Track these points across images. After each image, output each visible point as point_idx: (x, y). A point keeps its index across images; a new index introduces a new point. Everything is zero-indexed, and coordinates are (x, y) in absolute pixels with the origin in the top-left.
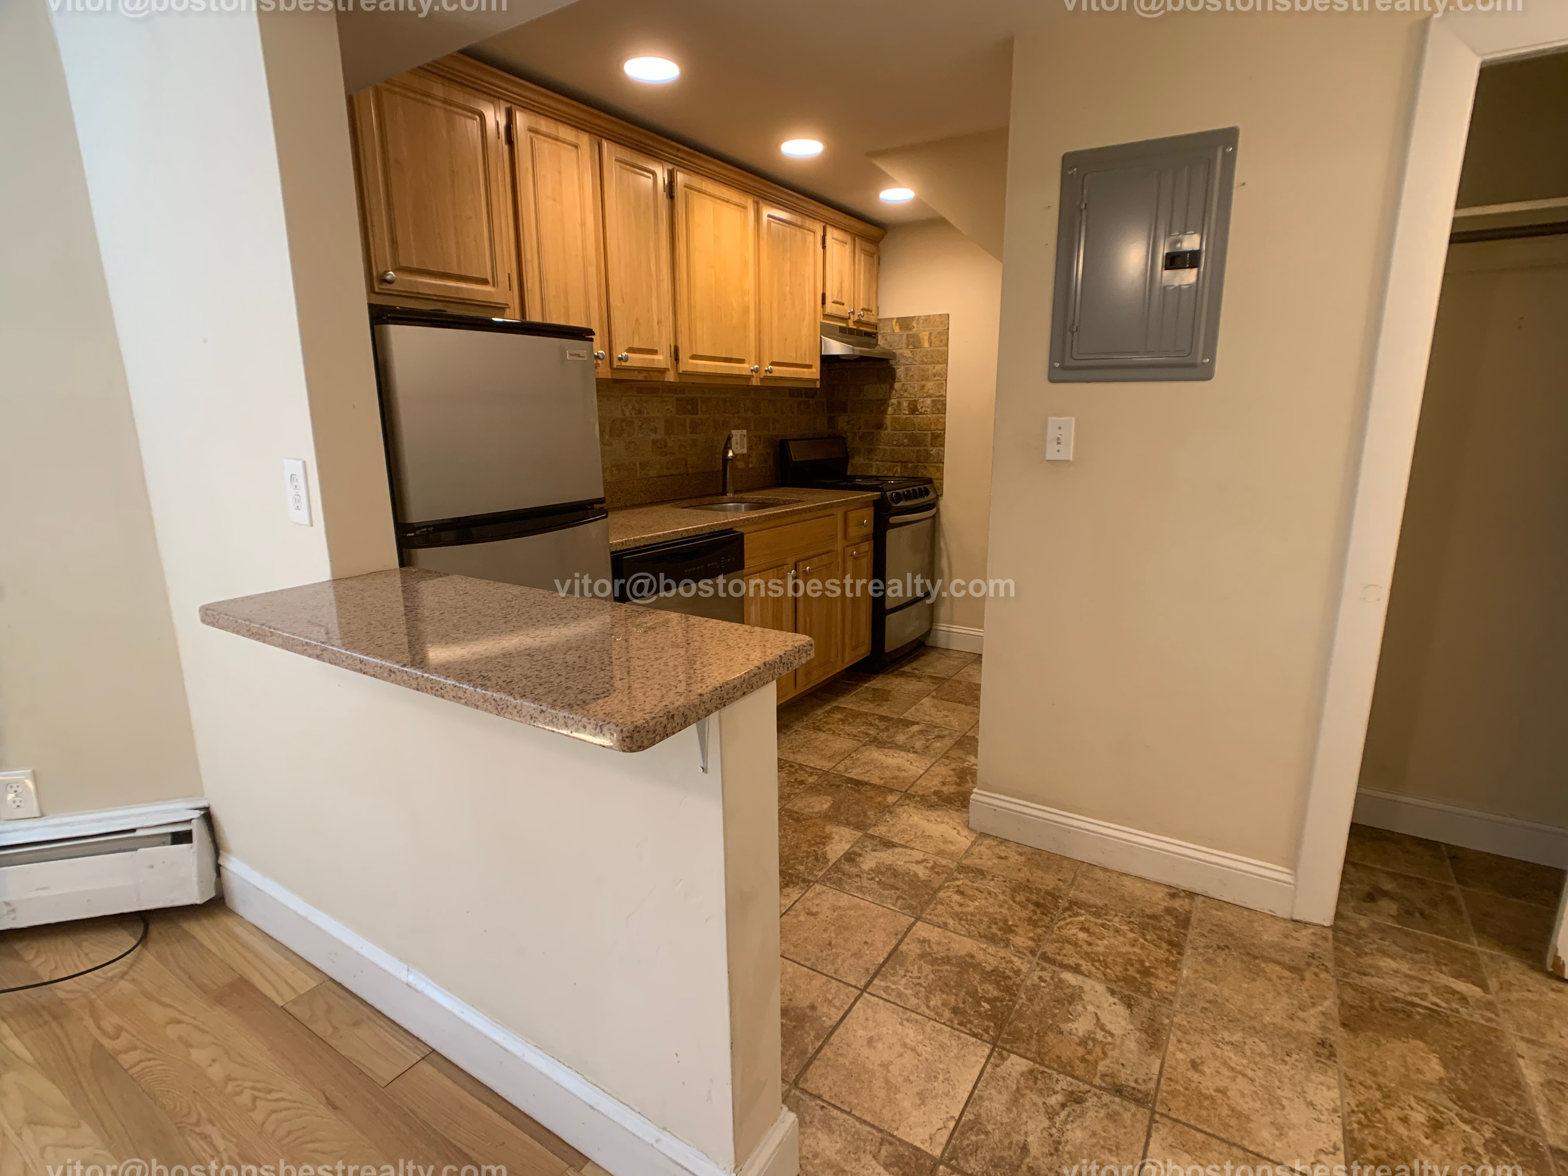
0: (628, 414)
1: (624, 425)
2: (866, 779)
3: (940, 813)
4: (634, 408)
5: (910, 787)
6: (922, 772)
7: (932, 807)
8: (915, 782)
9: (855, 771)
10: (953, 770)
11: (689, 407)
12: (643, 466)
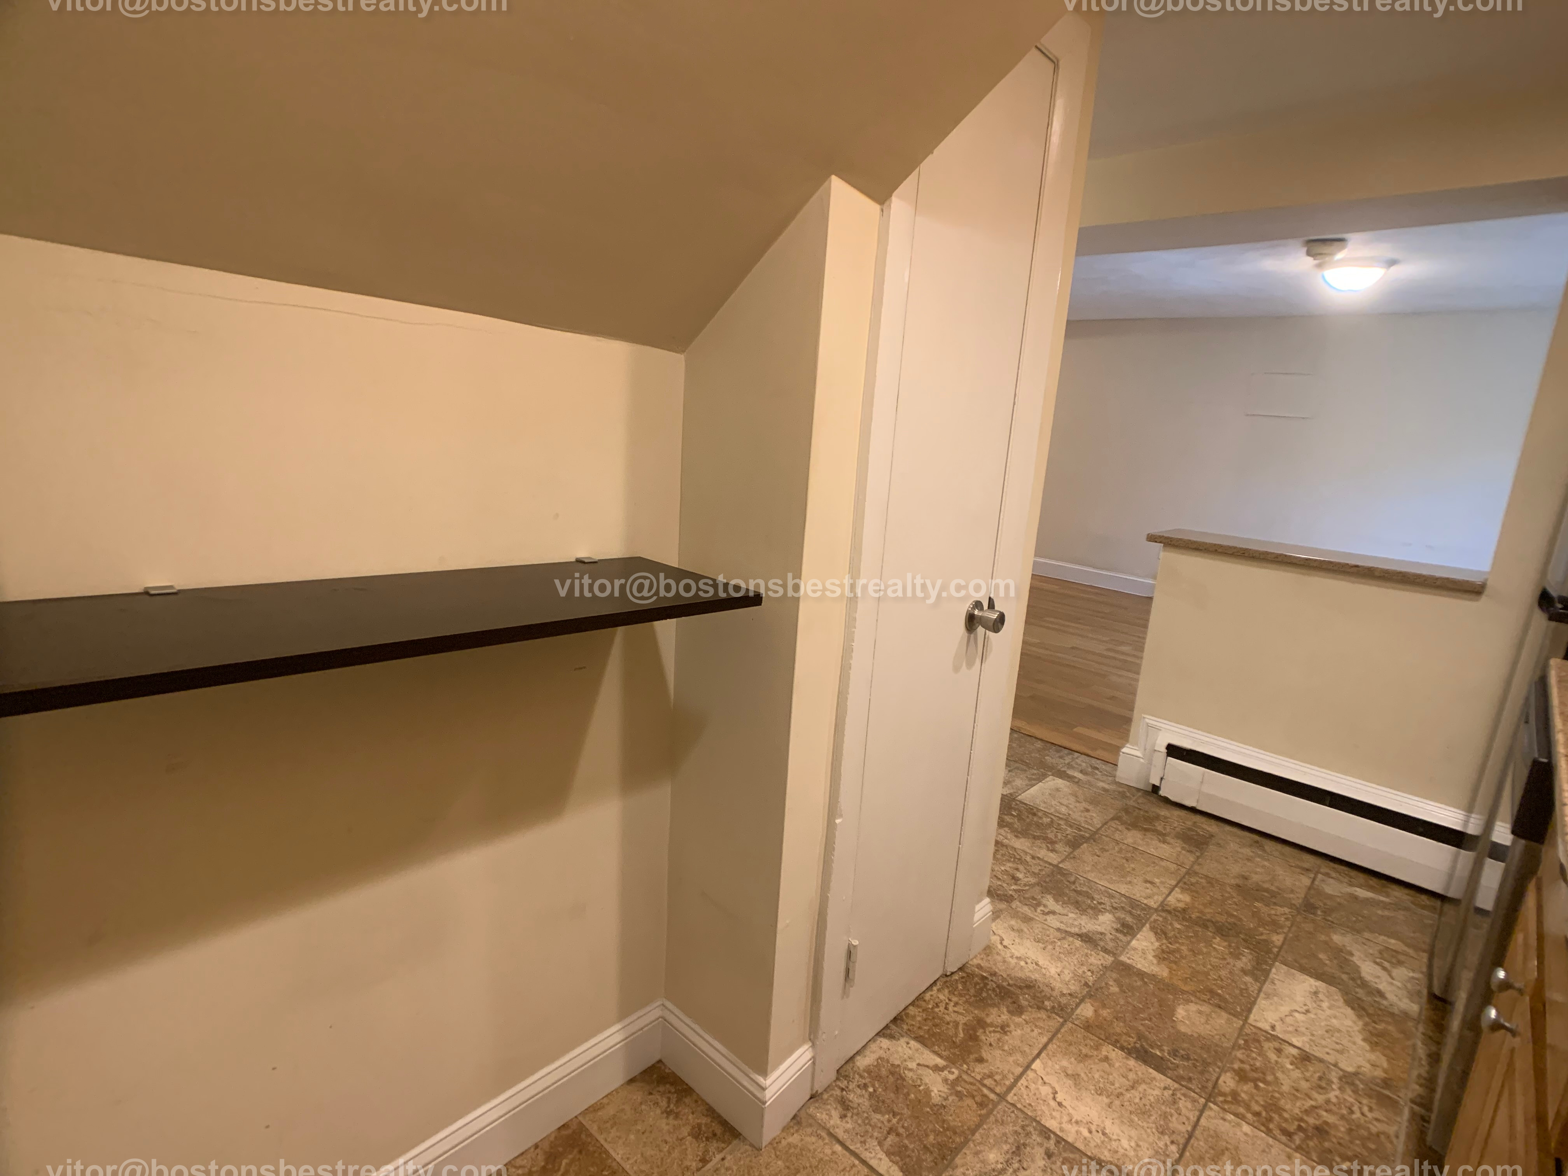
2: (1132, 1062)
3: (1020, 974)
5: (1058, 1031)
6: (1037, 1065)
7: (1029, 986)
8: (1050, 1040)
9: (1157, 1092)
10: (981, 1060)
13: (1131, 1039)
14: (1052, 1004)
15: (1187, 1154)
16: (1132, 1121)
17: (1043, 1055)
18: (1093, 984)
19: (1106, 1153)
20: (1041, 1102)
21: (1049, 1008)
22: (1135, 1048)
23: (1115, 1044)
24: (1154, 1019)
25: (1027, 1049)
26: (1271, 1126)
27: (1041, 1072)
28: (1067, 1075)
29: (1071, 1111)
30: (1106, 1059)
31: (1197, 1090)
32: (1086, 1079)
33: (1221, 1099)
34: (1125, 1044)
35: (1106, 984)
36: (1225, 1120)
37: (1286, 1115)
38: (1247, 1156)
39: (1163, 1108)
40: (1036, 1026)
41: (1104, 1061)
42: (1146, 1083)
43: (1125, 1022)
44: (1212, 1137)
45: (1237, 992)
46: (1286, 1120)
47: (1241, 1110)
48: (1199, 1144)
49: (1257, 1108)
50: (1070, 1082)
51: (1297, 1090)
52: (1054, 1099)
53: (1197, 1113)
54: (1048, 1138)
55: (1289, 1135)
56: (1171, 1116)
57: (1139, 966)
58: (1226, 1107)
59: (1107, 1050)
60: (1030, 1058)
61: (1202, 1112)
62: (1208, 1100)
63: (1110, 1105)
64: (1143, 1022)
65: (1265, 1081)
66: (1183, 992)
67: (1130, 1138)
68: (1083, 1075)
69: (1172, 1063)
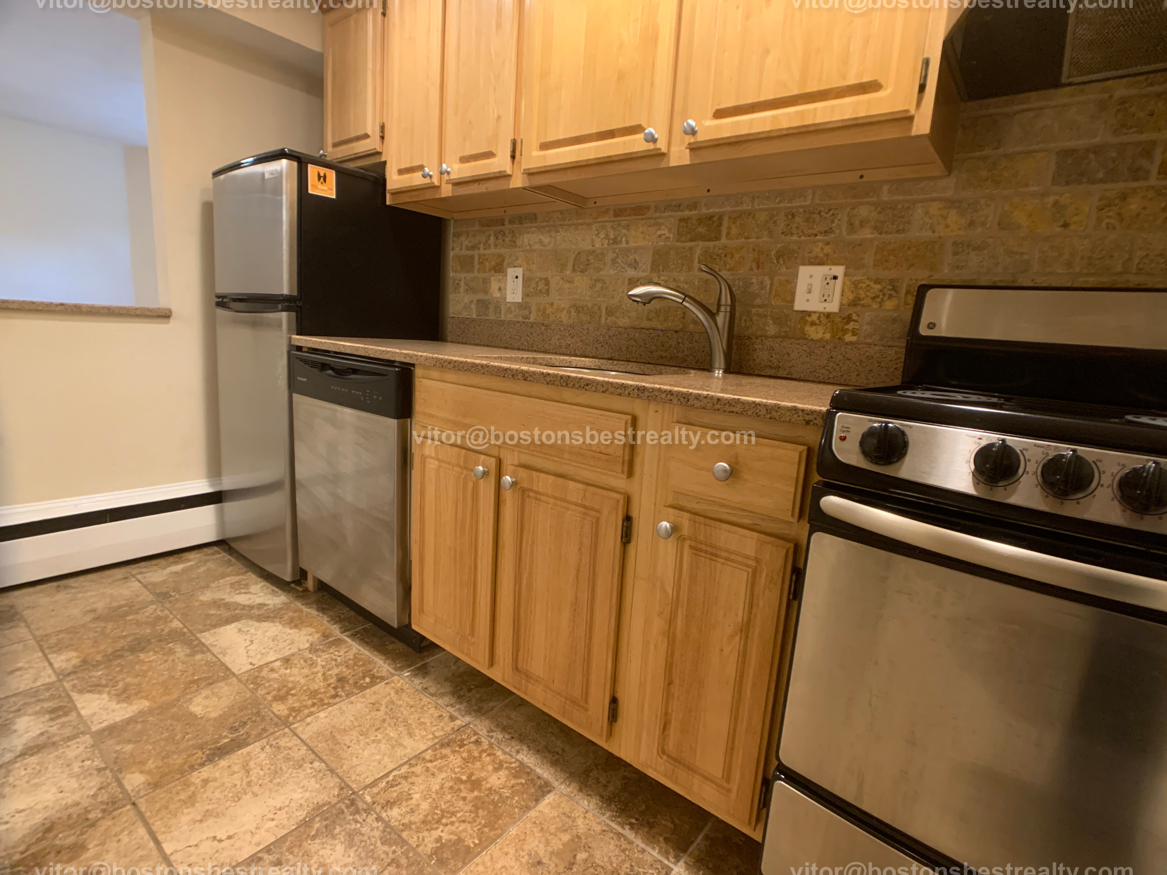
0: (598, 245)
1: (591, 258)
2: (223, 763)
4: (607, 236)
6: (168, 848)
8: (147, 825)
9: (262, 756)
11: (701, 230)
12: (610, 312)
13: (197, 755)
14: (98, 811)
15: (324, 757)
16: (279, 784)
17: (161, 838)
18: (105, 763)
19: (298, 814)
20: (216, 855)
21: (100, 816)
22: (208, 755)
23: (192, 768)
24: (188, 730)
25: (140, 853)
26: (326, 701)
27: (180, 846)
28: (201, 821)
29: (243, 829)
30: (206, 782)
31: (276, 729)
32: (215, 806)
33: (291, 718)
34: (199, 761)
35: (116, 752)
36: (309, 724)
37: (323, 690)
38: (341, 724)
39: (279, 757)
40: (116, 835)
41: (206, 784)
42: (250, 760)
43: (174, 753)
44: (318, 737)
45: (205, 668)
46: (325, 692)
47: (306, 711)
48: (321, 746)
49: (310, 702)
50: (211, 821)
51: (307, 676)
52: (220, 841)
53: (295, 737)
54: (260, 859)
55: (336, 696)
56: (288, 754)
57: (118, 719)
58: (299, 718)
59: (196, 778)
60: (155, 852)
61: (295, 734)
62: (289, 727)
63: (255, 795)
64: (186, 739)
65: (291, 689)
66: (178, 700)
67: (294, 791)
68: (210, 807)
69: (242, 735)
